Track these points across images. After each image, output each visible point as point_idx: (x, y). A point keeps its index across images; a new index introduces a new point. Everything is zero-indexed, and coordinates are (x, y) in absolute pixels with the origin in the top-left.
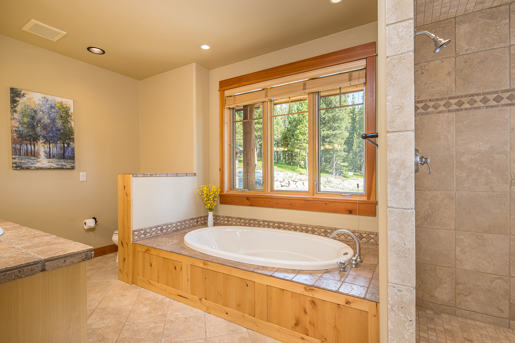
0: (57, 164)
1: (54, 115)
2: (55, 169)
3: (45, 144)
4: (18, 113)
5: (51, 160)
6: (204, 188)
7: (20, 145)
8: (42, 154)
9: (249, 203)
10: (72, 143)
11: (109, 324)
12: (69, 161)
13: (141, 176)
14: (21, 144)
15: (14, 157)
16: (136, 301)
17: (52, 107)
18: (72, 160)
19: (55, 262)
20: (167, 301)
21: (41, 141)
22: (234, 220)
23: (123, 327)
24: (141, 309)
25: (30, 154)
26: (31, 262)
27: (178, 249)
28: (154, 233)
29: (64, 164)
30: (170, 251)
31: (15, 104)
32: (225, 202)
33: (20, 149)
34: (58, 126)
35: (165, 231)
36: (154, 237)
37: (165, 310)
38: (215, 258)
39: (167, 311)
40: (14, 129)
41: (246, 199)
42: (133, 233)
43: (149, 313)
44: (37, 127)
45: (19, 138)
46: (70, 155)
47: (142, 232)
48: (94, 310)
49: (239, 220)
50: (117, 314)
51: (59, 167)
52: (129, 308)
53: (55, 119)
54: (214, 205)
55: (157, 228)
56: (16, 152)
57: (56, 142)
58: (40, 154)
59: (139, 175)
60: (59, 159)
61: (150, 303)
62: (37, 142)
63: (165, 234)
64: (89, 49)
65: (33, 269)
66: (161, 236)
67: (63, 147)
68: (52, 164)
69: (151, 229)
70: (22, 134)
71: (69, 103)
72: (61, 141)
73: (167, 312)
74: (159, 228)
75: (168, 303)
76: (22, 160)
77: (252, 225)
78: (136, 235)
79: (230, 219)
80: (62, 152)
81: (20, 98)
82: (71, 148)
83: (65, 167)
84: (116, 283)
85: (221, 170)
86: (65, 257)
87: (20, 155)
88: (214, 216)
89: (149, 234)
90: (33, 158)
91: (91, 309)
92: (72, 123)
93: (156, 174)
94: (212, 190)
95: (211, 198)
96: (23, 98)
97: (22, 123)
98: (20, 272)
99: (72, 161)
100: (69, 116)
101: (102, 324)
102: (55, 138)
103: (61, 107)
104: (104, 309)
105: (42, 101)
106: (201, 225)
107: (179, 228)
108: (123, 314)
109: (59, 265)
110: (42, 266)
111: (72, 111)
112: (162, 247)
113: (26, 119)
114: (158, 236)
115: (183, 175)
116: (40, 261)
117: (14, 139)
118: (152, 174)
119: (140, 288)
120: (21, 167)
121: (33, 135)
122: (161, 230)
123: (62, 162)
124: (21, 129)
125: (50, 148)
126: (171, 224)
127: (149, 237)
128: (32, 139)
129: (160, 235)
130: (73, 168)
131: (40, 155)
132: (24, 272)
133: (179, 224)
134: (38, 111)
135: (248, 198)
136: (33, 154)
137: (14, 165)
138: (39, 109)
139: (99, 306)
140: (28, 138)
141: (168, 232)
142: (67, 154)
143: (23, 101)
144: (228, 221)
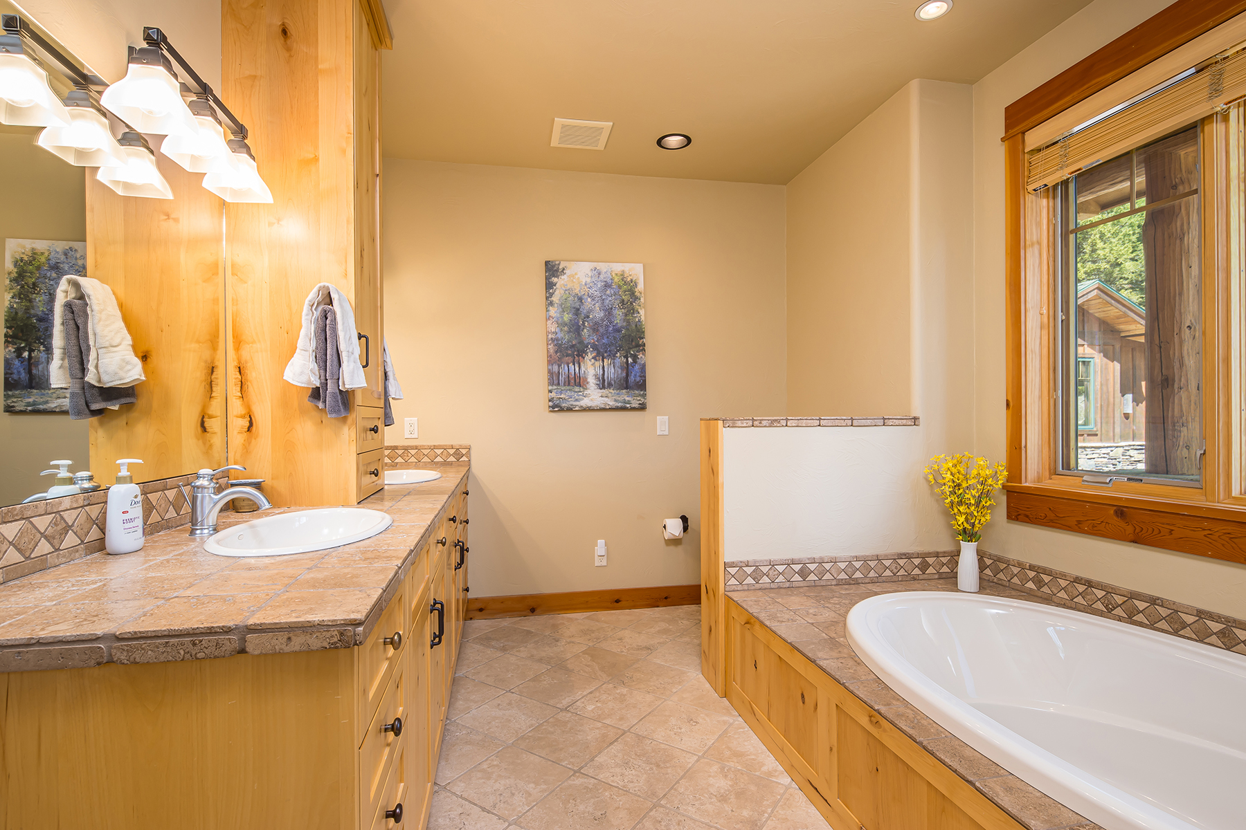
0: (615, 401)
1: (610, 301)
2: (612, 409)
3: (596, 360)
4: (556, 305)
5: (605, 391)
6: (944, 465)
7: (559, 366)
8: (592, 381)
9: (1130, 529)
10: (641, 355)
11: (631, 785)
12: (637, 392)
13: (745, 425)
14: (559, 363)
15: (550, 388)
16: (710, 747)
17: (607, 286)
18: (641, 391)
19: (268, 636)
20: (779, 784)
21: (590, 356)
22: (1063, 583)
23: (651, 810)
24: (710, 776)
25: (572, 381)
26: (217, 627)
27: (814, 644)
28: (781, 578)
29: (627, 399)
30: (790, 644)
31: (551, 291)
32: (1027, 516)
33: (559, 372)
34: (617, 323)
35: (812, 577)
36: (781, 589)
37: (764, 812)
38: (910, 714)
39: (766, 815)
40: (550, 336)
41: (1112, 512)
42: (725, 568)
43: (723, 798)
44: (584, 329)
45: (556, 352)
46: (638, 379)
47: (749, 570)
48: (624, 733)
49: (1081, 588)
50: (658, 766)
51: (620, 405)
52: (688, 761)
53: (611, 309)
54: (983, 519)
55: (789, 565)
56: (554, 379)
57: (614, 356)
58: (589, 380)
59: (739, 423)
60: (618, 389)
61: (739, 770)
62: (584, 358)
63: (814, 586)
64: (659, 142)
65: (221, 645)
66: (801, 590)
67: (625, 365)
68: (607, 399)
69: (773, 566)
70: (561, 345)
71: (635, 271)
72: (623, 352)
73: (766, 821)
74: (797, 567)
75: (782, 792)
76: (561, 393)
77: (1140, 618)
78: (733, 576)
79: (1046, 578)
80: (624, 374)
81: (558, 277)
82: (640, 364)
83: (628, 406)
84: (695, 679)
85: (1011, 404)
86: (290, 629)
87: (559, 384)
88: (981, 555)
89: (766, 579)
90: (577, 389)
91: (619, 729)
92: (642, 312)
93: (787, 420)
94: (974, 472)
95: (970, 497)
96: (562, 277)
97: (561, 324)
98: (194, 644)
99: (642, 393)
100: (637, 298)
101: (619, 777)
102: (613, 348)
103: (621, 283)
104: (640, 738)
105: (592, 277)
106: (939, 579)
107: (858, 575)
108: (669, 771)
109: (276, 647)
110: (239, 640)
111: (640, 287)
112: (779, 624)
113: (567, 316)
114: (791, 588)
115: (873, 422)
116: (236, 628)
117: (551, 356)
118: (776, 420)
119: (734, 716)
120: (561, 407)
121: (578, 345)
122: (804, 573)
123: (625, 396)
124: (560, 335)
125: (603, 367)
126: (834, 561)
127: (768, 586)
128: (576, 353)
129: (797, 585)
130: (642, 407)
131: (588, 383)
132: (202, 647)
133: (858, 564)
134: (585, 297)
135: (1122, 511)
136: (577, 381)
137: (551, 404)
138: (586, 294)
139: (636, 727)
140: (570, 352)
141: (823, 583)
142: (631, 379)
143: (562, 282)
144: (1039, 583)
